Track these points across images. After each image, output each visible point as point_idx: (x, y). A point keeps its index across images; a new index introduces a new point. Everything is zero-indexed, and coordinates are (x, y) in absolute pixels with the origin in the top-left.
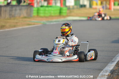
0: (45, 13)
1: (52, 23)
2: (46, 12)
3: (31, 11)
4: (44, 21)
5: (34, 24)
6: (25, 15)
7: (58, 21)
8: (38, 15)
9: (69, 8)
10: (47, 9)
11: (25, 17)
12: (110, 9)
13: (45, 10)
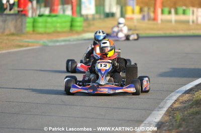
0: (45, 27)
1: (58, 44)
2: (48, 25)
3: (23, 24)
4: (44, 40)
5: (28, 46)
6: (13, 30)
7: (69, 41)
8: (33, 31)
9: (86, 19)
10: (49, 19)
11: (13, 34)
12: (155, 19)
13: (46, 22)
